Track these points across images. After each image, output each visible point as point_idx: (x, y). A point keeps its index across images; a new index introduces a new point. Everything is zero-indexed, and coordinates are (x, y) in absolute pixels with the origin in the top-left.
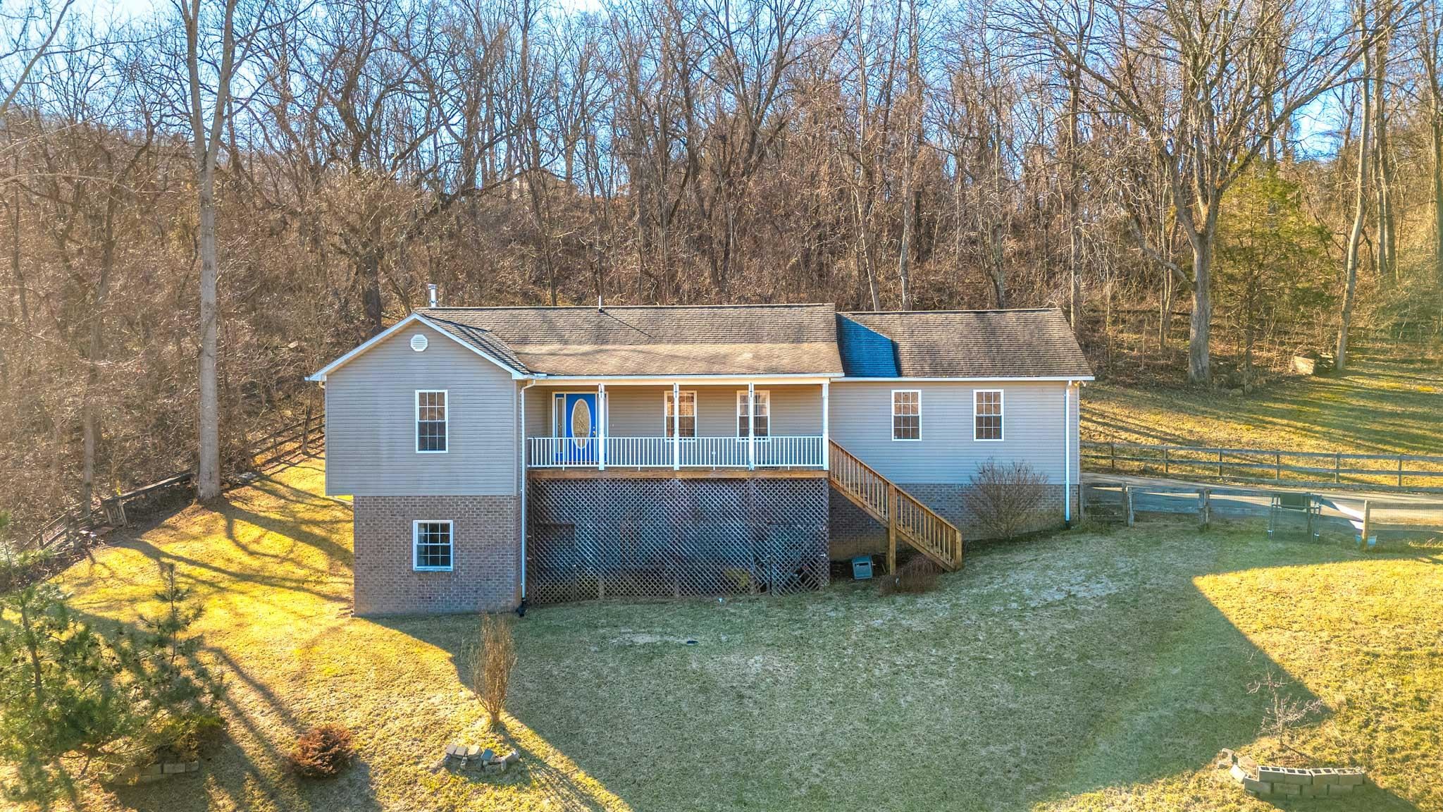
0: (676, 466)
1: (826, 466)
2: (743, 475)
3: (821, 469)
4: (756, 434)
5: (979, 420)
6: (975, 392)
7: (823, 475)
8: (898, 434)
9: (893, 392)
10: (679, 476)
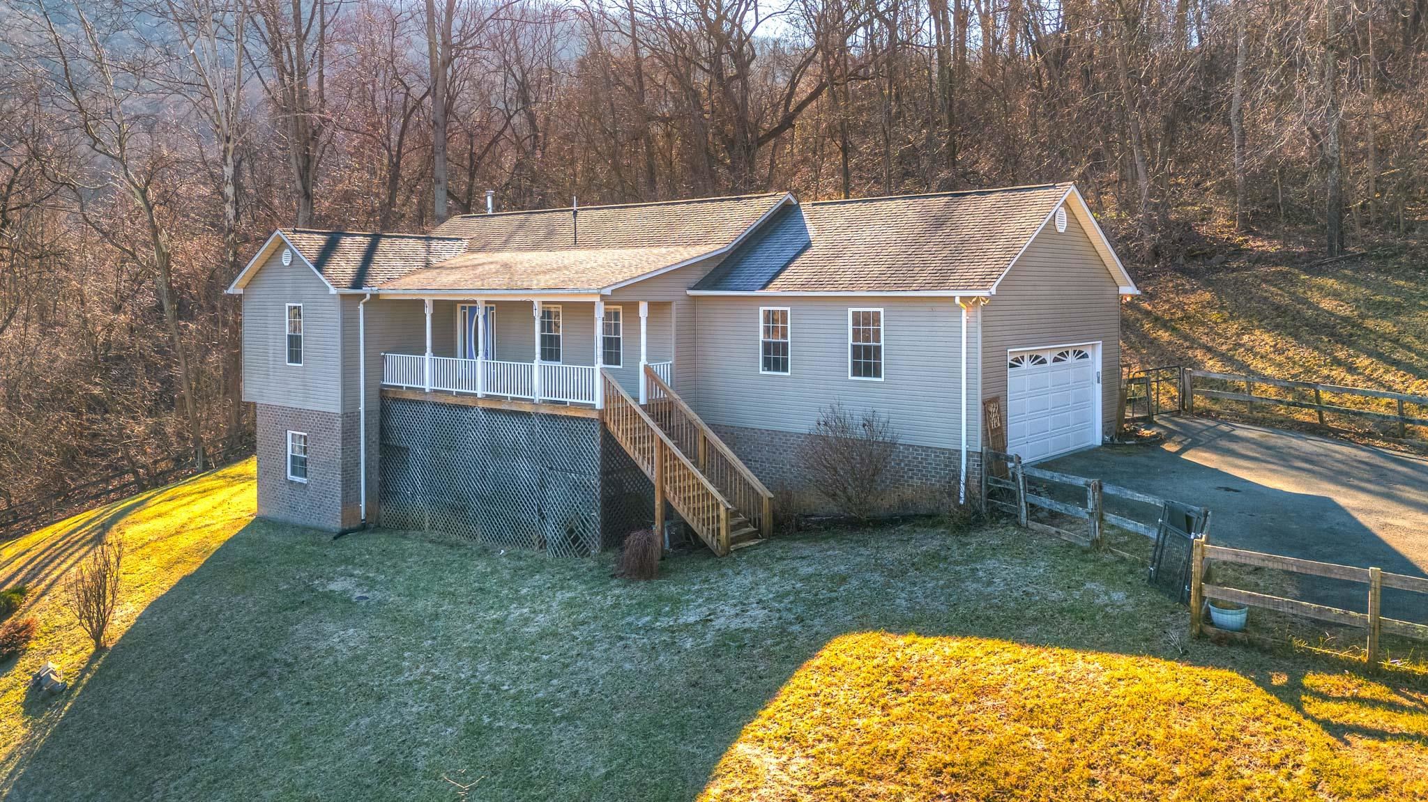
0: (480, 392)
1: (599, 403)
2: (527, 408)
3: (592, 407)
4: (543, 358)
5: (856, 349)
6: (850, 310)
7: (595, 415)
8: (768, 364)
9: (762, 309)
10: (481, 405)
